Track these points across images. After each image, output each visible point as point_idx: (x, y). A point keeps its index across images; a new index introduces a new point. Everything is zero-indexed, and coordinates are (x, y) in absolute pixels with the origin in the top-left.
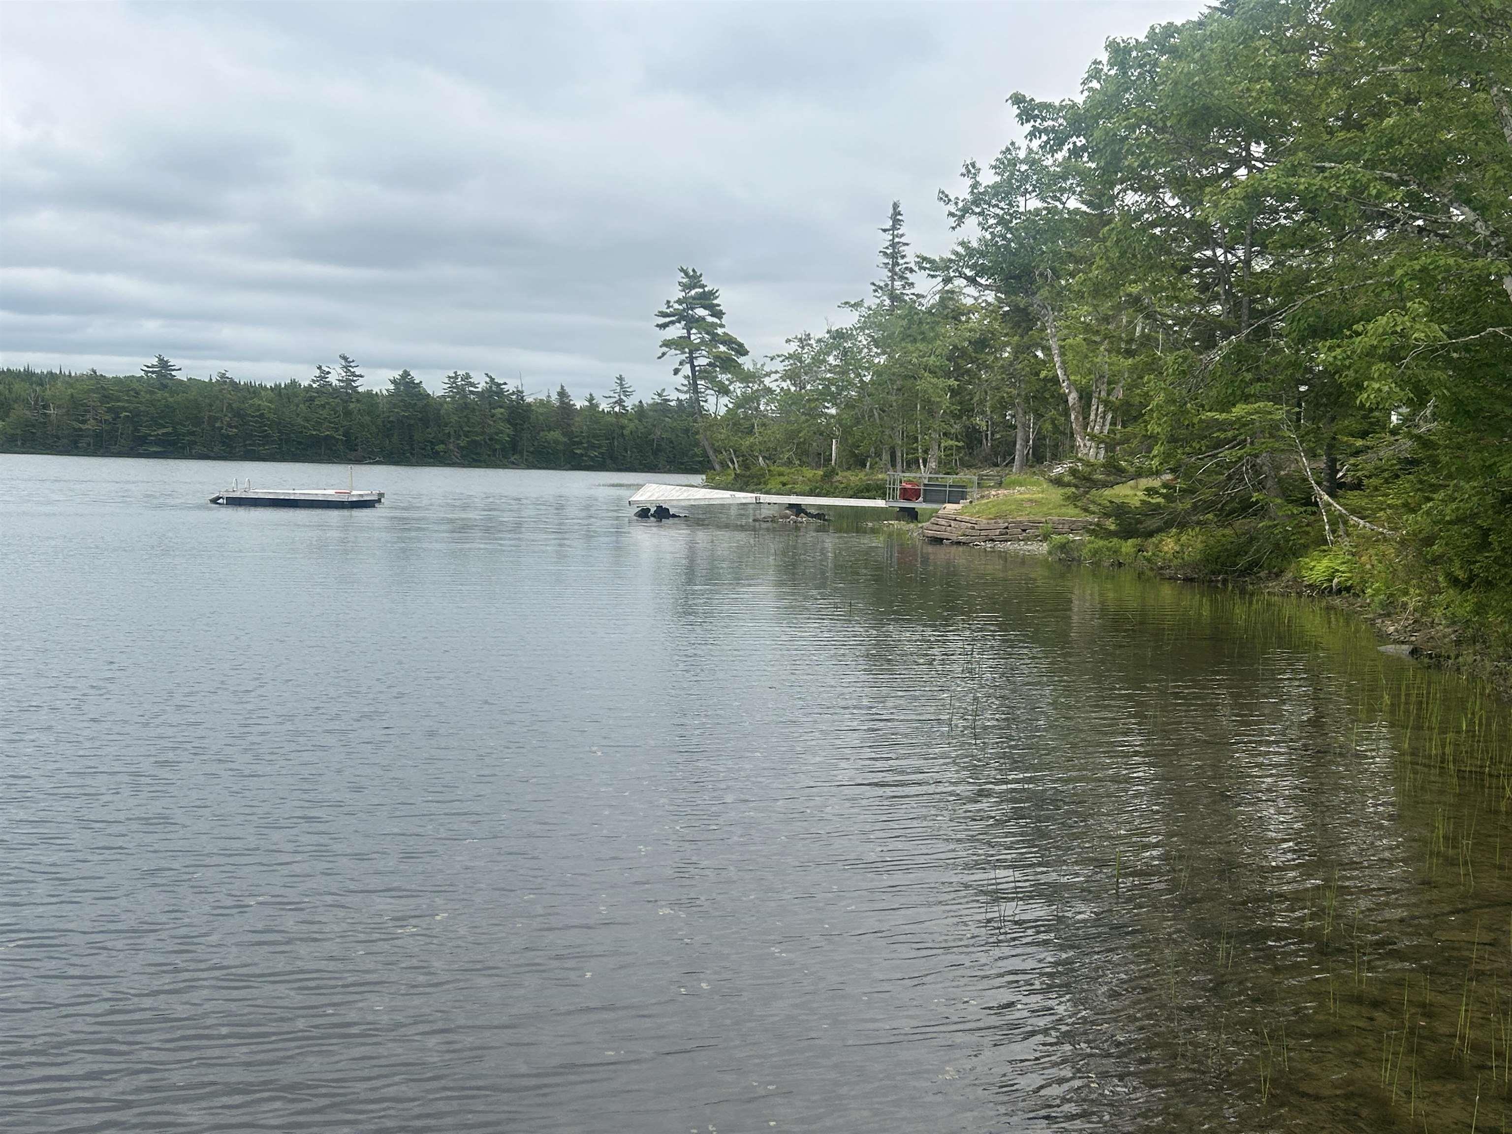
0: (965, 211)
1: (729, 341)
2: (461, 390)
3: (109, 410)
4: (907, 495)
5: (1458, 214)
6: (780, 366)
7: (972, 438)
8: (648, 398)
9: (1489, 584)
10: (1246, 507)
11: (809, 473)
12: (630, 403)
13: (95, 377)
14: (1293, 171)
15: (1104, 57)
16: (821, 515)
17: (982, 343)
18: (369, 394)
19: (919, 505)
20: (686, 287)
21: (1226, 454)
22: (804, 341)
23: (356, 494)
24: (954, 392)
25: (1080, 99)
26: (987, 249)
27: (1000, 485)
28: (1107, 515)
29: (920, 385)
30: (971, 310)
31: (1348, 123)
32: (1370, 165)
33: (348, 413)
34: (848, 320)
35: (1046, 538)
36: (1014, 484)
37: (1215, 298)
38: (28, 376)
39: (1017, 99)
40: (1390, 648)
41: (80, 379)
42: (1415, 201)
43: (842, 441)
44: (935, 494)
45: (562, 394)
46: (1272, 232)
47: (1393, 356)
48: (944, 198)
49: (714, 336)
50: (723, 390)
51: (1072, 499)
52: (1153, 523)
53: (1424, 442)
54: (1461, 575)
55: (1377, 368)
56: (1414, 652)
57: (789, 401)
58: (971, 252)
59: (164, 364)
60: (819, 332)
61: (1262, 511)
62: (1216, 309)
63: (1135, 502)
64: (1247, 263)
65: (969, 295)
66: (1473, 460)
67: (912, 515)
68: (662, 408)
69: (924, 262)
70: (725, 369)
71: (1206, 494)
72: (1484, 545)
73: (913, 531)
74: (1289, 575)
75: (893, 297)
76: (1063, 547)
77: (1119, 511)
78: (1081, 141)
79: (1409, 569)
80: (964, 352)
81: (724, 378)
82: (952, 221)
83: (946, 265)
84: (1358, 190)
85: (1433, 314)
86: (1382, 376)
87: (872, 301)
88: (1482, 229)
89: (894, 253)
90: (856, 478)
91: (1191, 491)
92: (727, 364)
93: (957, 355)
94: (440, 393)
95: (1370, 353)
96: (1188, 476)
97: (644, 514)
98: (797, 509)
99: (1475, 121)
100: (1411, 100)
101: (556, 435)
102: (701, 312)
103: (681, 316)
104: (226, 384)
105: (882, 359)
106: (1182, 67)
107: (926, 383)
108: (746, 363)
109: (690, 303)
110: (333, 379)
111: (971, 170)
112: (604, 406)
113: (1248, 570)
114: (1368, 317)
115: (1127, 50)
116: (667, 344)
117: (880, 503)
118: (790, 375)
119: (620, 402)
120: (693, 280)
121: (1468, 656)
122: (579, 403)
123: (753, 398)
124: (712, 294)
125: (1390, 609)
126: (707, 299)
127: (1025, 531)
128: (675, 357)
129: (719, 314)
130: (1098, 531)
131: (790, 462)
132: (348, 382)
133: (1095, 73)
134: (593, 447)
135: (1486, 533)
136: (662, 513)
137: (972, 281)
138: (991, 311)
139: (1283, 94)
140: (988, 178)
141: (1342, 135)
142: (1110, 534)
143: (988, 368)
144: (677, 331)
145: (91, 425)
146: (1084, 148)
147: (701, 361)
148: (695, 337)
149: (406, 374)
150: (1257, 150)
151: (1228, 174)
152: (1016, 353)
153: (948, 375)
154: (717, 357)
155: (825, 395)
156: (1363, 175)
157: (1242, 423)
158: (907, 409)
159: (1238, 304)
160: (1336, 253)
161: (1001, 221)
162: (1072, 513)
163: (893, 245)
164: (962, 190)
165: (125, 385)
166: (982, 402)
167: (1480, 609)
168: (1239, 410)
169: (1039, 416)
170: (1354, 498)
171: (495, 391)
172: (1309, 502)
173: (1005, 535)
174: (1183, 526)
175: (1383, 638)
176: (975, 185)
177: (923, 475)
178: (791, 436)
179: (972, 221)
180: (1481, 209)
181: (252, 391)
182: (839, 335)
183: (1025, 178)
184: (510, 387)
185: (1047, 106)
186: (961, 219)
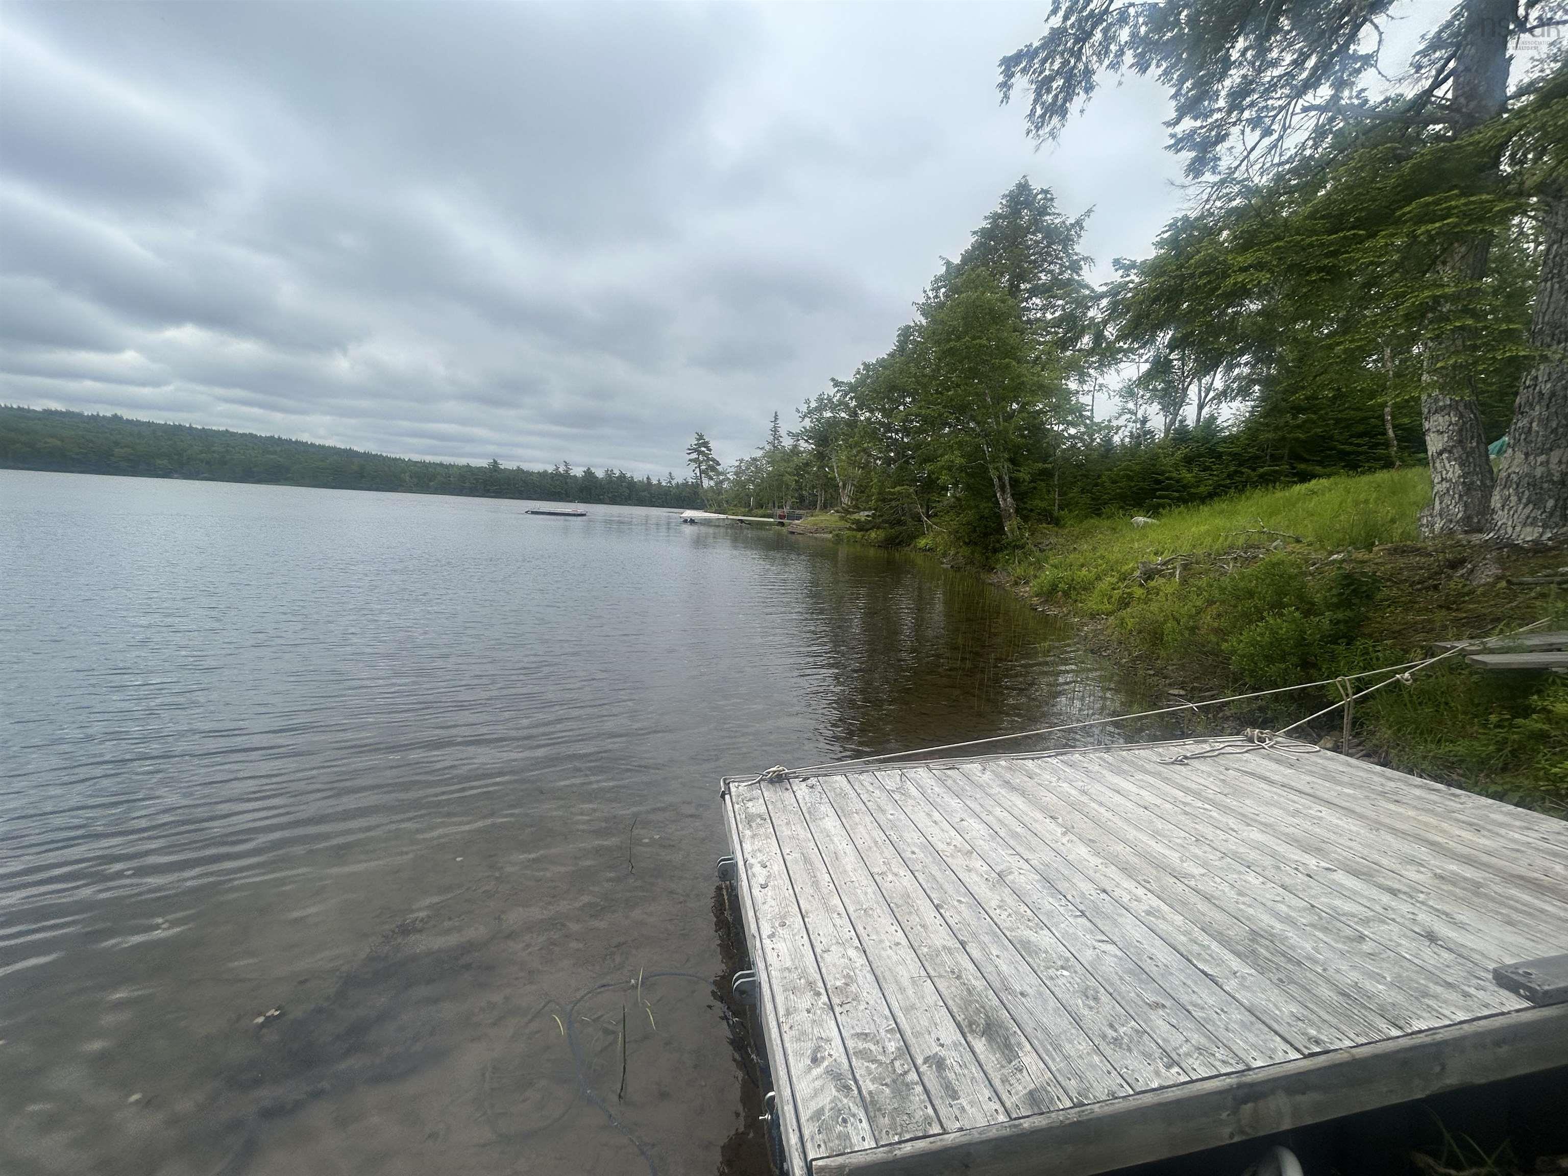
0: (805, 416)
1: (713, 460)
2: (610, 476)
3: (475, 479)
4: (781, 517)
5: (972, 425)
6: (733, 469)
7: (802, 499)
8: (681, 481)
9: (976, 544)
10: (899, 522)
11: (743, 510)
12: (674, 482)
13: (468, 466)
14: (920, 408)
15: (862, 367)
16: (750, 523)
17: (807, 464)
18: (575, 476)
19: (785, 521)
20: (698, 440)
21: (894, 503)
22: (741, 461)
23: (579, 511)
24: (797, 482)
25: (853, 381)
26: (813, 430)
27: (812, 516)
28: (853, 523)
29: (785, 479)
30: (802, 452)
31: (937, 392)
32: (944, 407)
33: (566, 483)
34: (759, 454)
35: (831, 532)
36: (817, 515)
37: (891, 451)
38: (441, 465)
39: (833, 380)
40: (945, 566)
41: (463, 466)
42: (958, 419)
43: (755, 499)
44: (791, 517)
45: (648, 478)
46: (912, 428)
47: (950, 469)
48: (798, 411)
49: (708, 458)
50: (711, 478)
51: (842, 518)
52: (868, 526)
53: (958, 499)
54: (967, 540)
55: (944, 472)
56: (952, 567)
57: (737, 482)
58: (806, 430)
59: (495, 462)
60: (747, 458)
61: (905, 524)
62: (892, 454)
63: (863, 519)
64: (902, 438)
65: (803, 445)
66: (972, 503)
67: (782, 524)
68: (686, 484)
69: (789, 433)
70: (712, 471)
71: (886, 517)
72: (975, 531)
73: (784, 530)
74: (912, 546)
75: (774, 447)
76: (837, 535)
77: (857, 522)
78: (853, 395)
79: (951, 542)
80: (800, 467)
81: (711, 474)
82: (800, 419)
83: (797, 435)
84: (940, 415)
85: (962, 456)
86: (945, 475)
87: (768, 447)
88: (978, 429)
89: (775, 430)
90: (760, 512)
91: (881, 516)
92: (713, 469)
93: (798, 468)
94: (601, 476)
95: (942, 467)
96: (881, 510)
97: (685, 521)
98: (742, 521)
99: (977, 394)
100: (958, 386)
101: (646, 493)
102: (703, 449)
103: (695, 450)
104: (519, 470)
105: (771, 469)
106: (887, 372)
107: (787, 478)
108: (720, 468)
109: (700, 445)
110: (561, 470)
111: (807, 402)
112: (664, 484)
113: (899, 544)
114: (942, 455)
115: (869, 365)
116: (690, 460)
117: (772, 520)
118: (736, 474)
119: (670, 482)
120: (701, 437)
121: (968, 567)
122: (655, 482)
123: (722, 482)
124: (707, 443)
125: (944, 555)
126: (706, 444)
127: (824, 530)
128: (694, 465)
129: (710, 450)
130: (850, 529)
131: (735, 506)
132: (567, 471)
133: (858, 372)
134: (659, 498)
135: (975, 527)
136: (692, 521)
137: (806, 441)
138: (810, 452)
139: (918, 382)
140: (813, 405)
141: (935, 396)
142: (854, 530)
143: (809, 473)
144: (694, 456)
145: (467, 485)
146: (854, 397)
147: (703, 467)
148: (701, 458)
149: (589, 469)
150: (908, 400)
151: (897, 408)
152: (819, 468)
153: (794, 475)
154: (709, 466)
155: (749, 481)
156: (942, 410)
157: (900, 493)
158: (779, 489)
159: (899, 453)
160: (932, 436)
161: (817, 420)
162: (842, 524)
163: (775, 427)
164: (804, 409)
165: (480, 469)
166: (806, 486)
167: (973, 553)
168: (898, 488)
169: (826, 492)
170: (934, 520)
171: (622, 477)
172: (920, 520)
173: (817, 531)
174: (878, 528)
175: (943, 563)
176: (809, 407)
177: (786, 510)
178: (737, 496)
179: (807, 420)
180: (978, 423)
181: (530, 474)
182: (755, 459)
183: (826, 405)
184: (628, 475)
185: (842, 383)
186: (803, 419)
